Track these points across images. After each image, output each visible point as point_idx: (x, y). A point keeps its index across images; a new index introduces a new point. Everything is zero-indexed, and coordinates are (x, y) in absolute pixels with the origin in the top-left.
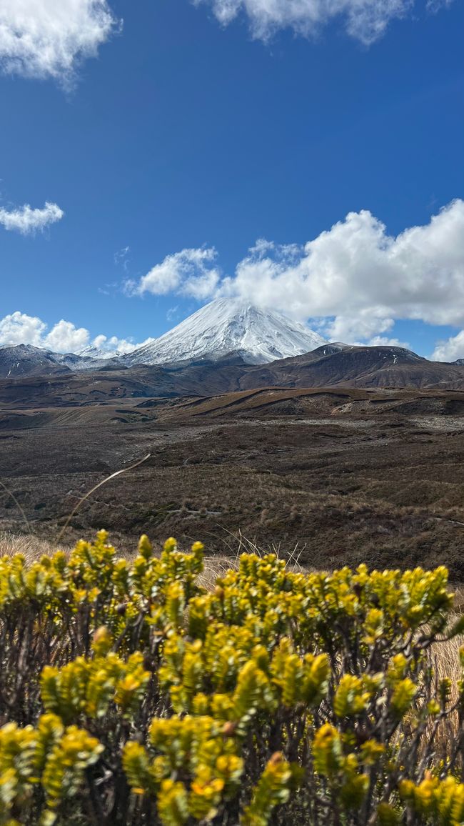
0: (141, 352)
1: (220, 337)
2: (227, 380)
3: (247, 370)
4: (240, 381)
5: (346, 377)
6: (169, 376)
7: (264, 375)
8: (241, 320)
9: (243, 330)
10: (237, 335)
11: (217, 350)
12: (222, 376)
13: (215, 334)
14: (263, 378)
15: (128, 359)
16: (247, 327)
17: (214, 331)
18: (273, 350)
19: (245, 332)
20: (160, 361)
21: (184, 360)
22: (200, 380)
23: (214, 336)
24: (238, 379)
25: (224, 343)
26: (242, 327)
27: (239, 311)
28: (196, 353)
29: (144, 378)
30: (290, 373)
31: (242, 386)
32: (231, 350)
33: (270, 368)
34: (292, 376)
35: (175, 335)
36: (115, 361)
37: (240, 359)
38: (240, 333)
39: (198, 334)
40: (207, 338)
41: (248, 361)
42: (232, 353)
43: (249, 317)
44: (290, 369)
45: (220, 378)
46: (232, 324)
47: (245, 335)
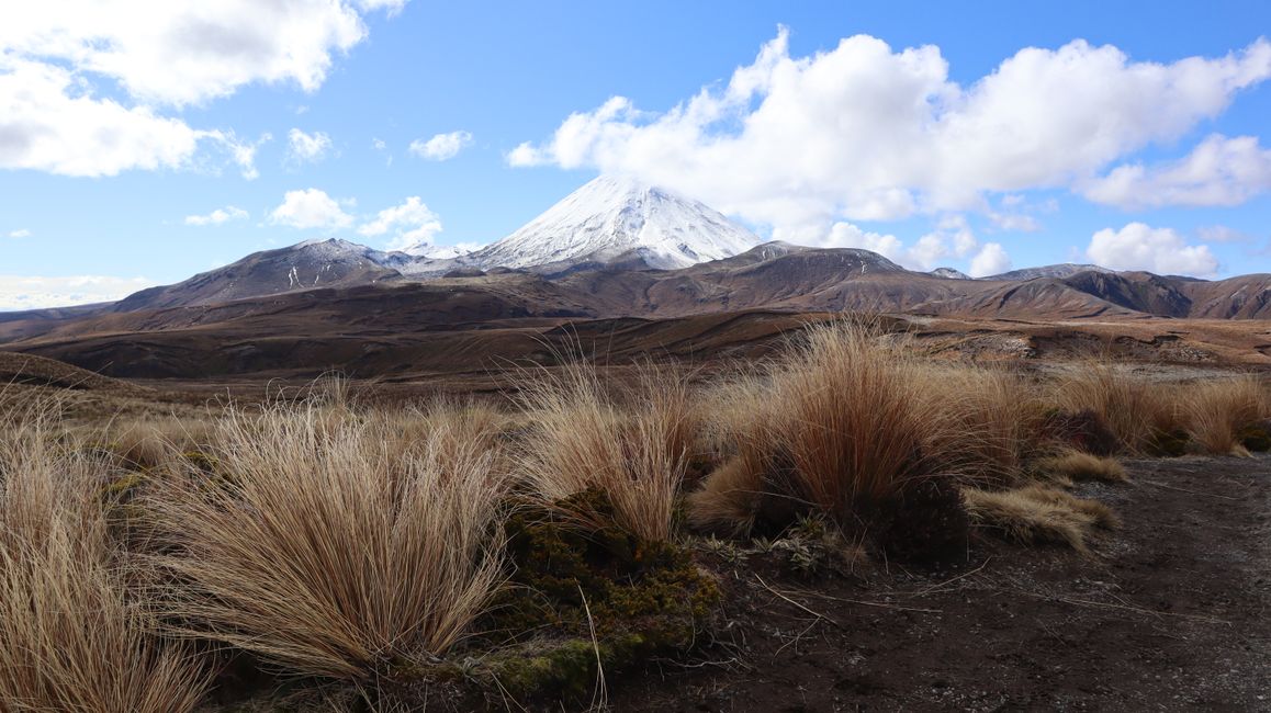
0: (494, 249)
1: (609, 229)
2: (631, 291)
3: (657, 277)
4: (649, 292)
5: (798, 290)
6: (552, 285)
7: (683, 285)
8: (638, 205)
9: (640, 220)
10: (633, 226)
11: (604, 247)
12: (623, 285)
13: (602, 224)
14: (682, 289)
15: (478, 259)
16: (646, 215)
17: (600, 221)
18: (684, 249)
19: (643, 223)
20: (524, 262)
21: (557, 262)
22: (594, 291)
23: (600, 227)
24: (646, 290)
25: (614, 237)
26: (639, 216)
27: (634, 192)
28: (575, 250)
29: (518, 288)
30: (719, 282)
31: (653, 300)
32: (627, 248)
33: (690, 275)
34: (724, 286)
35: (543, 226)
36: (459, 262)
37: (642, 261)
38: (637, 224)
39: (576, 225)
40: (591, 230)
41: (653, 264)
42: (629, 252)
43: (649, 201)
44: (720, 278)
45: (621, 288)
46: (626, 211)
47: (644, 227)
